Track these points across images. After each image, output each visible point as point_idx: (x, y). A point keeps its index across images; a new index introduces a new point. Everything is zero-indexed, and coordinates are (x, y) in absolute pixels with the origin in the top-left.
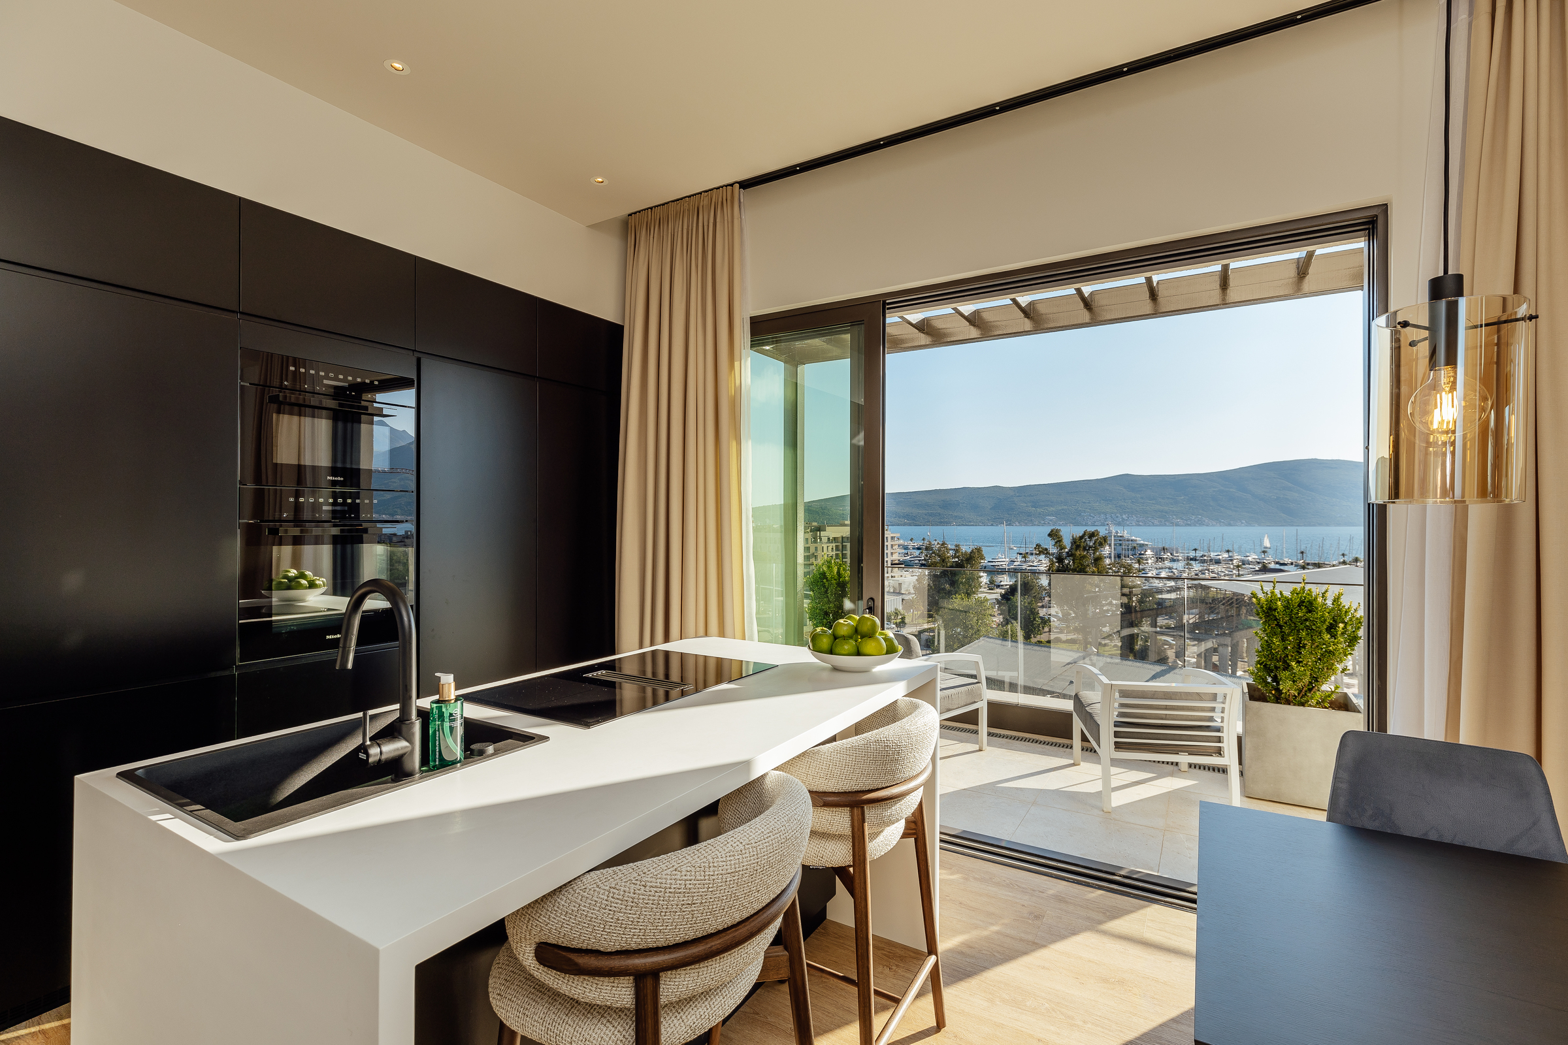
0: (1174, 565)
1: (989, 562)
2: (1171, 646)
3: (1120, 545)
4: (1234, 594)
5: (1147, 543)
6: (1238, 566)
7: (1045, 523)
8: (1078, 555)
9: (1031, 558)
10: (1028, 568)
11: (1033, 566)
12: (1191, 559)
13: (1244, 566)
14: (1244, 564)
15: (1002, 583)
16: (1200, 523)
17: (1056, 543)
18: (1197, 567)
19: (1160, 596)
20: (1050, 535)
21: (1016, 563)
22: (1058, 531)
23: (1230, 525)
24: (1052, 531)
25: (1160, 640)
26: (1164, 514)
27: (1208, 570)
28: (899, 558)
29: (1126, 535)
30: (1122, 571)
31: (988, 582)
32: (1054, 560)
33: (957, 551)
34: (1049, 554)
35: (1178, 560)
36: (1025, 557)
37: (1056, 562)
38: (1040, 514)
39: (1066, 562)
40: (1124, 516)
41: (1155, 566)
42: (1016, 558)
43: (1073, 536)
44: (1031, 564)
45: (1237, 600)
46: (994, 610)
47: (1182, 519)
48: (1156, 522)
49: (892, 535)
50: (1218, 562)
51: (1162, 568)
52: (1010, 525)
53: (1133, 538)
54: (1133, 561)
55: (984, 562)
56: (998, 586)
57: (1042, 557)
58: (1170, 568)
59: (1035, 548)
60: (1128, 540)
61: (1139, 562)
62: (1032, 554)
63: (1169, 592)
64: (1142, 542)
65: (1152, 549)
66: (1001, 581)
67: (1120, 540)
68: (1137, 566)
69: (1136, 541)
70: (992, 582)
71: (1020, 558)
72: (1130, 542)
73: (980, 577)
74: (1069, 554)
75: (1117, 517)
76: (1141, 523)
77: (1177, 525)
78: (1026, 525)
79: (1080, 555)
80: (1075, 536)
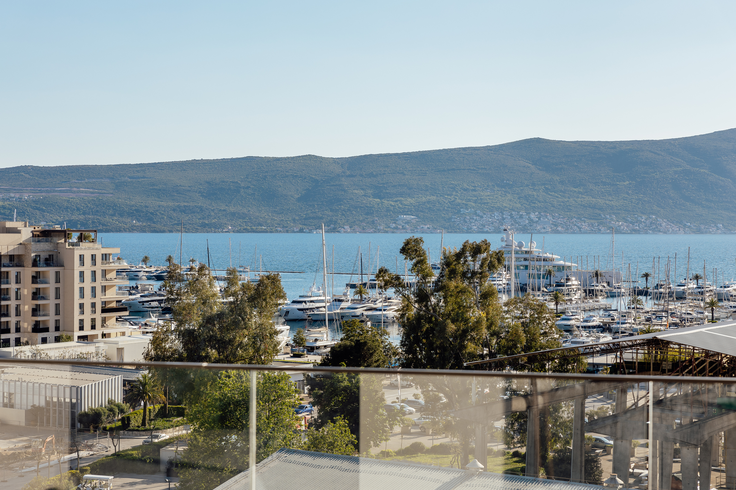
0: (613, 303)
1: (294, 302)
2: (606, 449)
3: (526, 267)
4: (707, 353)
5: (568, 264)
6: (712, 304)
7: (396, 228)
8: (452, 288)
9: (373, 293)
10: (366, 313)
11: (376, 309)
12: (640, 293)
13: (720, 304)
14: (720, 300)
15: (318, 344)
16: (655, 228)
17: (415, 265)
18: (648, 305)
19: (590, 360)
20: (404, 250)
21: (344, 305)
22: (418, 241)
23: (699, 231)
24: (407, 243)
25: (590, 439)
26: (598, 211)
27: (666, 311)
28: (120, 297)
29: (535, 249)
30: (528, 316)
31: (292, 342)
32: (412, 296)
33: (231, 280)
34: (403, 287)
35: (620, 295)
36: (360, 293)
37: (416, 302)
38: (388, 210)
39: (433, 300)
40: (532, 216)
41: (583, 305)
42: (345, 294)
43: (444, 254)
44: (372, 305)
45: (711, 363)
46: (302, 395)
47: (626, 221)
48: (585, 226)
49: (105, 251)
50: (681, 297)
51: (594, 310)
52: (334, 230)
53: (549, 255)
54: (547, 297)
55: (286, 304)
56: (311, 350)
57: (391, 292)
58: (606, 310)
59: (378, 276)
60: (539, 259)
61: (556, 299)
62: (373, 287)
63: (604, 352)
64: (562, 262)
65: (579, 275)
66: (316, 340)
67: (525, 259)
68: (552, 305)
69: (552, 260)
70: (298, 341)
71: (351, 294)
72: (542, 263)
73: (276, 333)
74: (439, 287)
75: (521, 217)
76: (560, 229)
77: (618, 231)
78: (363, 230)
79: (456, 287)
80: (447, 252)
